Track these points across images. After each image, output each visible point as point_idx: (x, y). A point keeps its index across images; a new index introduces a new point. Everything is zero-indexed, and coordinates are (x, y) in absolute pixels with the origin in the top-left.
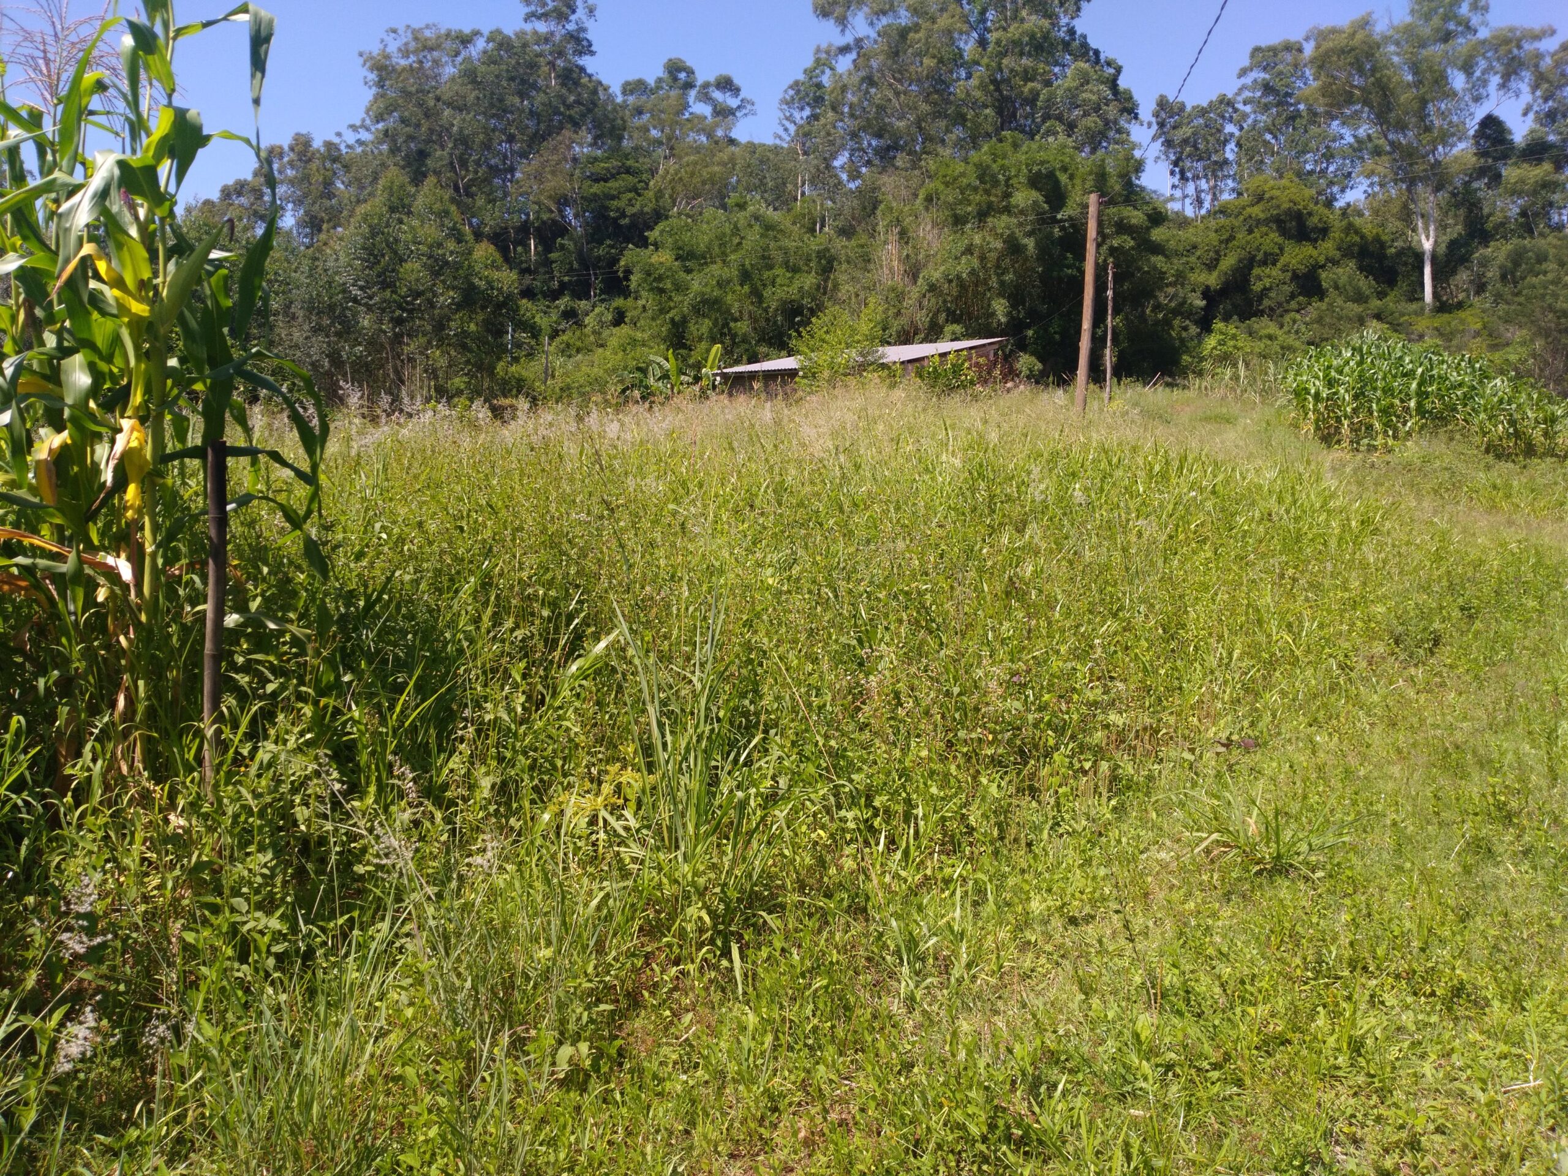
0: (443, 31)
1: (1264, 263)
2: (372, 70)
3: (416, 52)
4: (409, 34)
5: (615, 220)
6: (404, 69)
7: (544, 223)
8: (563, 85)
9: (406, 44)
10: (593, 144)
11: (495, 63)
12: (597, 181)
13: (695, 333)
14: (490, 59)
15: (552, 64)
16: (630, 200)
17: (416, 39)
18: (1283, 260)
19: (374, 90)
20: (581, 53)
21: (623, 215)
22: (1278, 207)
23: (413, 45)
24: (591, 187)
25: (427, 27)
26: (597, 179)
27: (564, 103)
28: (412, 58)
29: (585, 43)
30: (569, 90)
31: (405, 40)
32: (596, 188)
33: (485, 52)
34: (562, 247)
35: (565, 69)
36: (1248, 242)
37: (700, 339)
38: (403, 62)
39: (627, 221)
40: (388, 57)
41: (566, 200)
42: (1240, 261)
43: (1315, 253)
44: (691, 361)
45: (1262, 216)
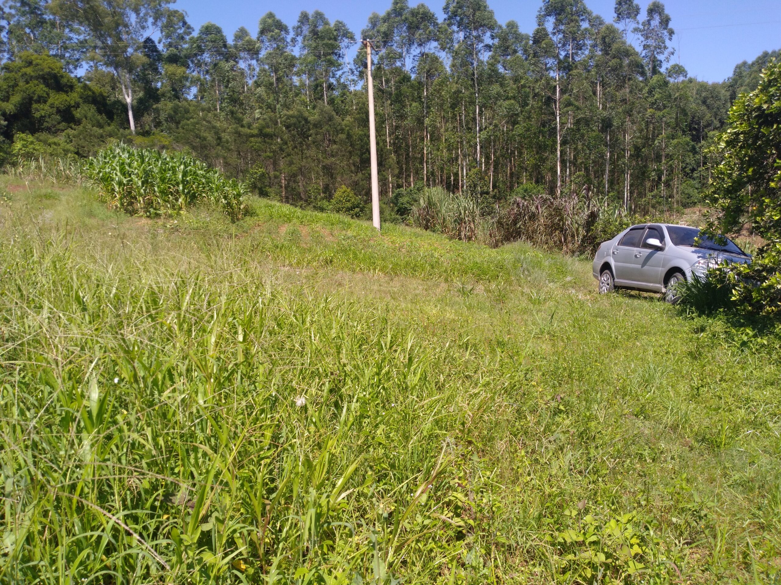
1: (38, 101)
18: (50, 101)
22: (42, 70)
36: (27, 89)
42: (24, 99)
43: (68, 99)
45: (32, 74)
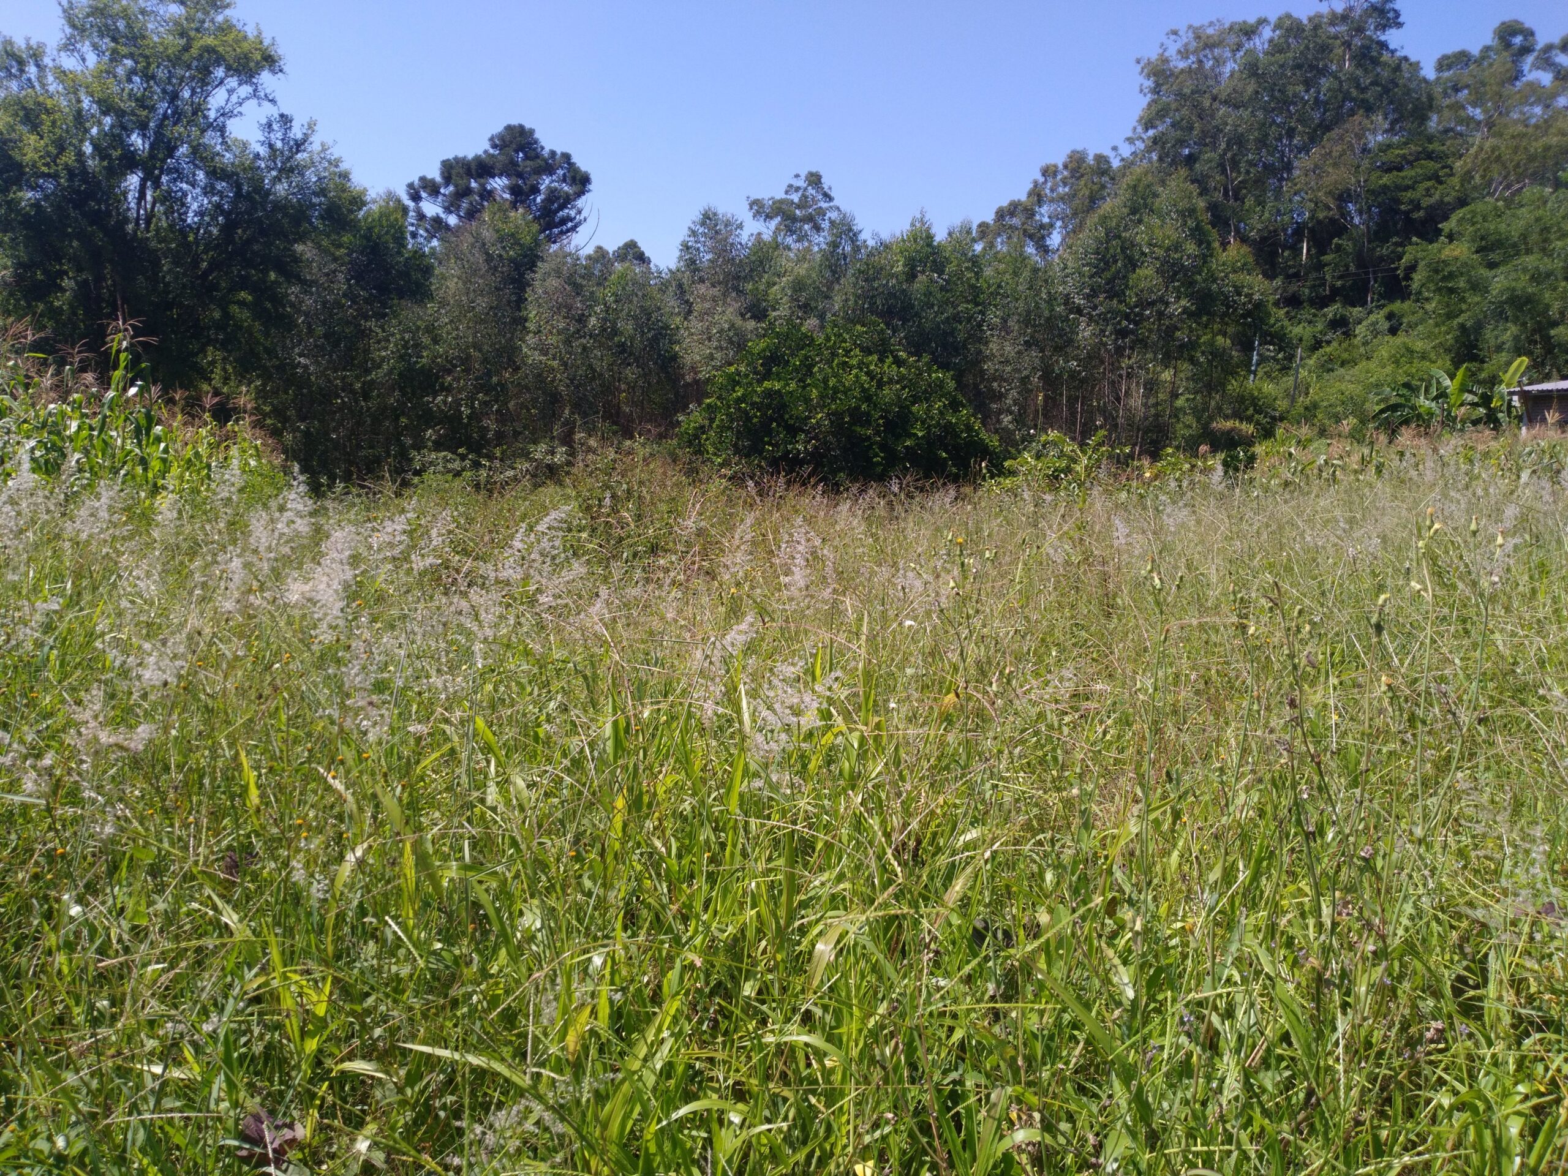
0: (1227, 26)
2: (1148, 77)
3: (1195, 52)
4: (1191, 35)
5: (1407, 213)
6: (1182, 71)
7: (1319, 222)
8: (1359, 65)
9: (1186, 45)
10: (1390, 130)
11: (1280, 52)
12: (1389, 170)
13: (1492, 342)
14: (1276, 48)
15: (1347, 45)
16: (1428, 190)
17: (1198, 38)
19: (1149, 97)
20: (1384, 28)
21: (1418, 207)
23: (1194, 44)
24: (1381, 178)
25: (1211, 24)
26: (1388, 169)
27: (1358, 87)
28: (1193, 58)
29: (1391, 15)
30: (1366, 71)
31: (1185, 40)
32: (1386, 179)
33: (1271, 41)
34: (1339, 248)
35: (1363, 46)
37: (1499, 348)
38: (1182, 65)
39: (1422, 213)
40: (1166, 61)
41: (1349, 195)
44: (1483, 375)
